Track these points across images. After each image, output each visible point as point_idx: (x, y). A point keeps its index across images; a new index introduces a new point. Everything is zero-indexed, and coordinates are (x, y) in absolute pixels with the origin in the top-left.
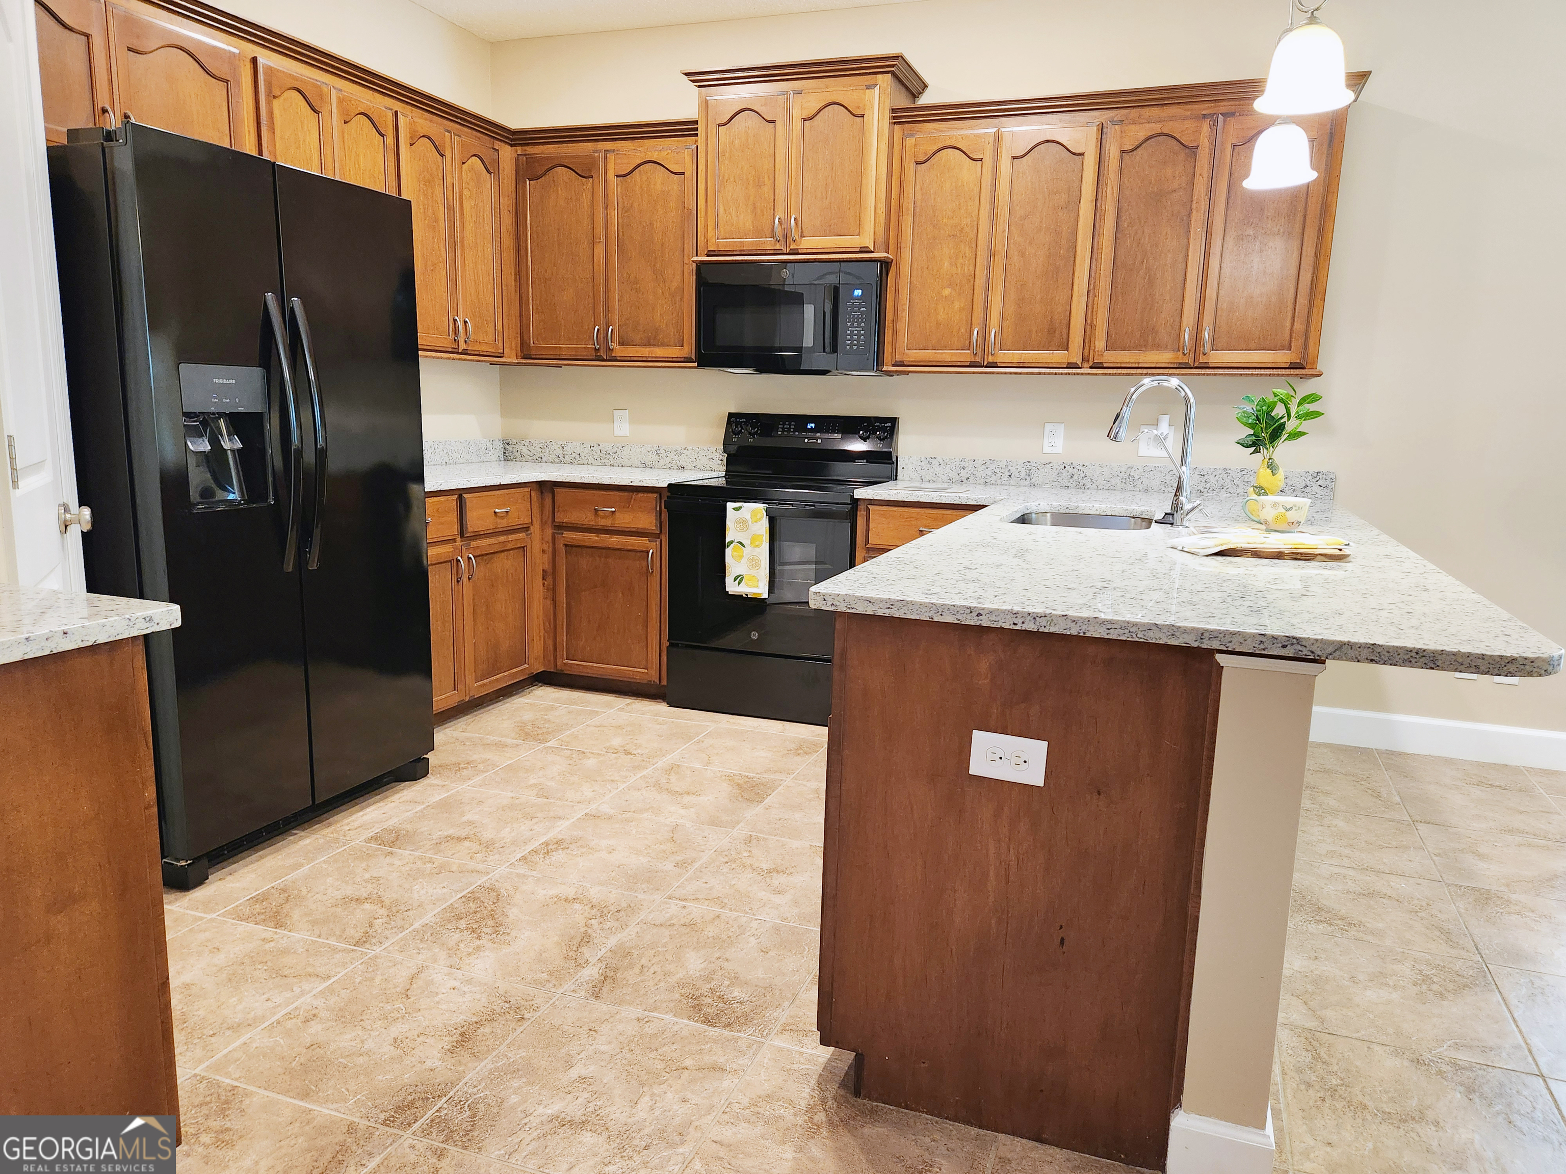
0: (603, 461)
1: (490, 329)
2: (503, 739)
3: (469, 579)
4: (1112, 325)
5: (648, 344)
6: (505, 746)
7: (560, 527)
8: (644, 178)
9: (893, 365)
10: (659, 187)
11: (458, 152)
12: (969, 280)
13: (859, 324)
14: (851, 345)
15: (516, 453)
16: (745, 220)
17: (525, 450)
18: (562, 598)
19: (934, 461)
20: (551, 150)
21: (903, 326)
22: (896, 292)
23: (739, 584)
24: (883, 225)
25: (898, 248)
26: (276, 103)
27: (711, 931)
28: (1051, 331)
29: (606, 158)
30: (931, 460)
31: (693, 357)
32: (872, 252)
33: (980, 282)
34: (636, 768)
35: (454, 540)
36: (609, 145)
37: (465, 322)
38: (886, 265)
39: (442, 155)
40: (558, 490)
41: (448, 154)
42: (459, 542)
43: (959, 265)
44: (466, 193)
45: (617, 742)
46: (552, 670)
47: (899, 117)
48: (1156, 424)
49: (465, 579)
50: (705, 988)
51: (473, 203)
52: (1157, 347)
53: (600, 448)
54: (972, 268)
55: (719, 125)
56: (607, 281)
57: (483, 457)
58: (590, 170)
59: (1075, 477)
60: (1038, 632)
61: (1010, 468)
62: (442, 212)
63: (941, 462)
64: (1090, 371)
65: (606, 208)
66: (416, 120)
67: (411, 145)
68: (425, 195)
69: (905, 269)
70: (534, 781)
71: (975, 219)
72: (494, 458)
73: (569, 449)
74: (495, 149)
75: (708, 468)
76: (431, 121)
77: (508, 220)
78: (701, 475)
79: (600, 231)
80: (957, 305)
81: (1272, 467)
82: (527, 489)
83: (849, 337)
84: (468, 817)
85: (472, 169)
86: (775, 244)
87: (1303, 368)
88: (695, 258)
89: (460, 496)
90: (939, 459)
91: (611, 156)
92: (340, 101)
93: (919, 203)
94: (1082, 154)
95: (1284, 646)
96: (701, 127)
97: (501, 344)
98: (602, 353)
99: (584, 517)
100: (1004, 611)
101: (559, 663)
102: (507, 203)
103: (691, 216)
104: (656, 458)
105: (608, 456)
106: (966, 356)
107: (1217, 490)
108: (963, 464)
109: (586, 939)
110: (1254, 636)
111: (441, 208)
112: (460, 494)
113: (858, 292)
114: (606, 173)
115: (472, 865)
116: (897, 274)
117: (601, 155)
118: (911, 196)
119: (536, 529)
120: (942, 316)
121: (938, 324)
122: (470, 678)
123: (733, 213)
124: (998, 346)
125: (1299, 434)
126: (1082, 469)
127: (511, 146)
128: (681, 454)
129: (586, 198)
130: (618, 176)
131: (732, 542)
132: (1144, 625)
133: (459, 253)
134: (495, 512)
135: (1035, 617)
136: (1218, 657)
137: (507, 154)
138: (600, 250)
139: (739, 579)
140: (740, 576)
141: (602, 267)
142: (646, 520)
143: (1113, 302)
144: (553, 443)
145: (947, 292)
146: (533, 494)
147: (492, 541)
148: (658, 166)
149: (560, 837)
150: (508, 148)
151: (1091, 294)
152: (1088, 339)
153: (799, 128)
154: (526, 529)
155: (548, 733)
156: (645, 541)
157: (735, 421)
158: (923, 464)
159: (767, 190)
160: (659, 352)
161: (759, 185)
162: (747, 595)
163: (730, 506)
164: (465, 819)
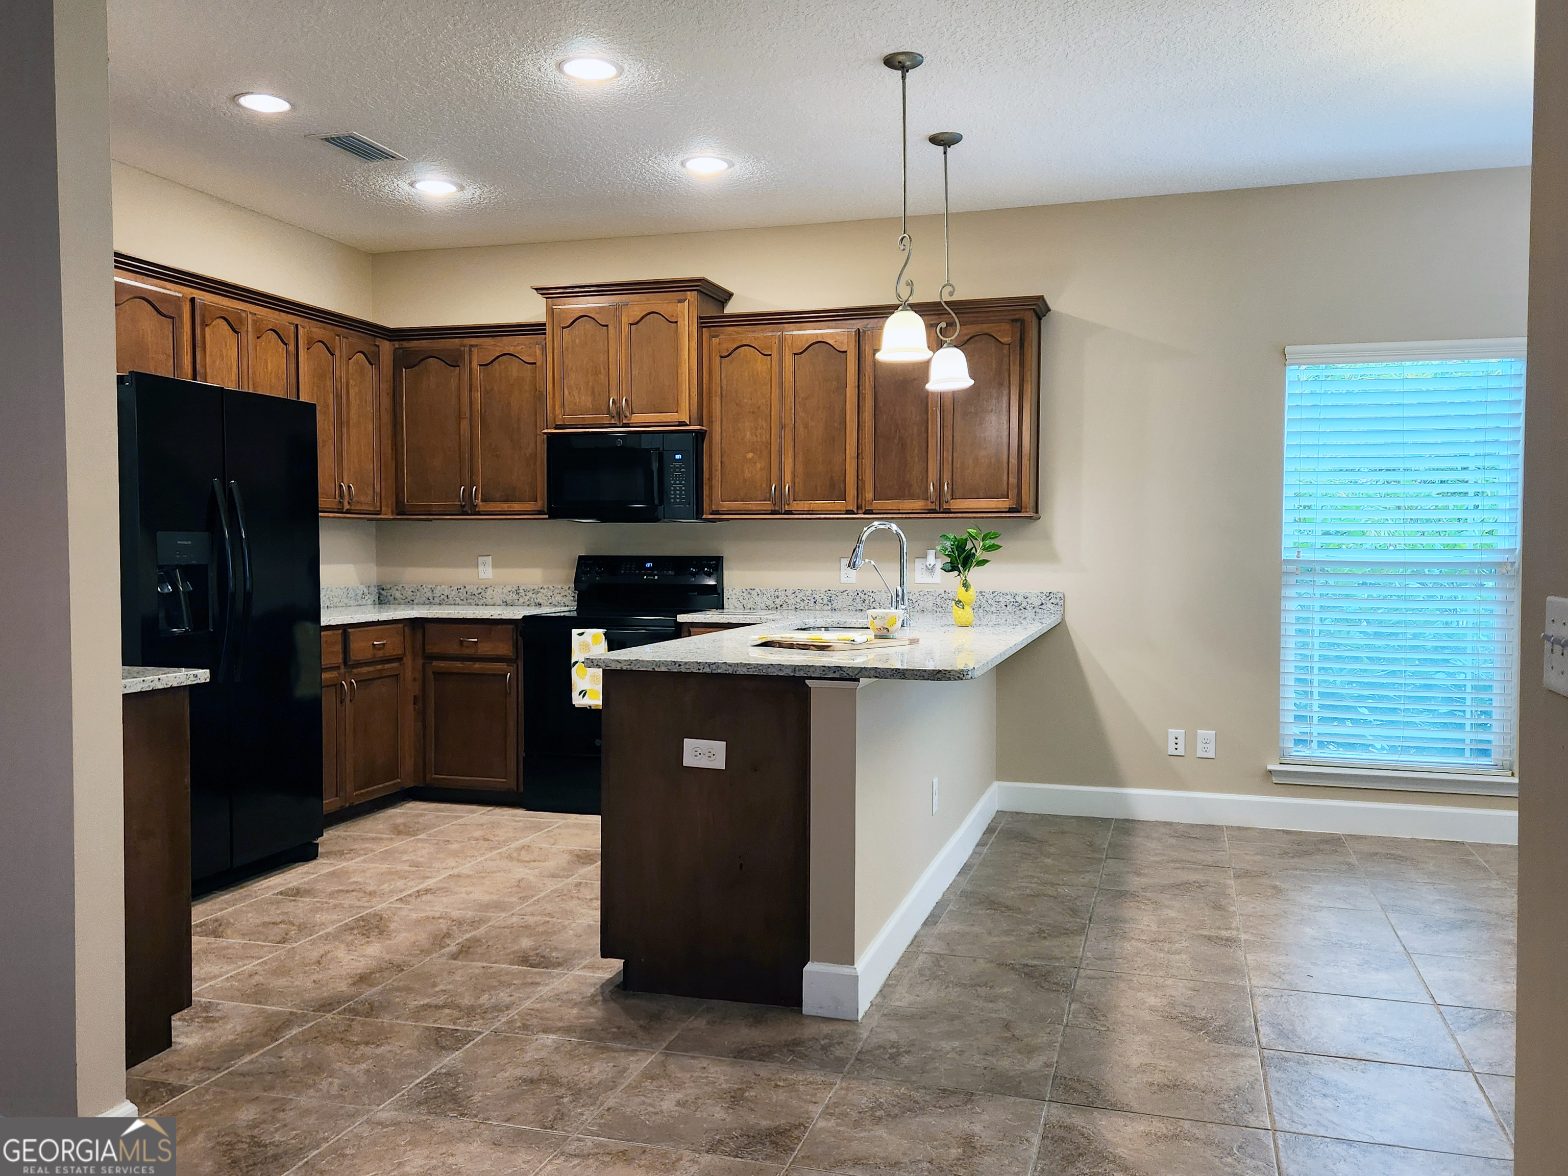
0: (469, 601)
1: (370, 492)
2: (378, 835)
3: (351, 701)
4: (877, 480)
5: (506, 501)
6: (381, 839)
7: (430, 658)
8: (503, 367)
9: (711, 514)
10: (515, 374)
11: (346, 350)
12: (766, 446)
13: (680, 481)
14: (675, 498)
15: (390, 598)
16: (585, 400)
17: (398, 595)
18: (431, 720)
19: (753, 592)
20: (424, 344)
21: (716, 482)
22: (711, 456)
23: (583, 696)
24: (696, 405)
25: (711, 422)
26: (207, 329)
27: (541, 929)
28: (832, 485)
29: (470, 351)
30: (751, 591)
31: (546, 510)
32: (687, 425)
33: (775, 448)
34: (492, 849)
35: (339, 668)
36: (473, 341)
37: (349, 487)
38: (700, 436)
39: (332, 355)
40: (427, 625)
41: (337, 353)
42: (342, 670)
43: (758, 435)
44: (352, 382)
45: (478, 833)
46: (422, 785)
47: (704, 323)
48: (925, 557)
49: (347, 700)
50: (532, 953)
51: (357, 389)
52: (912, 497)
53: (466, 590)
54: (768, 437)
55: (563, 328)
56: (471, 449)
57: (360, 602)
58: (457, 362)
59: (867, 602)
60: (712, 673)
61: (814, 595)
62: (331, 398)
63: (759, 592)
64: (863, 516)
65: (471, 390)
66: (314, 330)
67: (308, 349)
68: (318, 387)
69: (717, 437)
70: (406, 859)
71: (768, 399)
72: (369, 602)
73: (437, 593)
74: (376, 345)
75: (562, 604)
76: (324, 329)
77: (386, 402)
78: (553, 610)
79: (466, 409)
80: (758, 466)
81: (966, 585)
82: (401, 626)
83: (672, 492)
84: (355, 879)
85: (357, 362)
86: (611, 420)
87: (1020, 512)
88: (546, 431)
89: (345, 632)
90: (757, 590)
91: (475, 350)
92: (255, 322)
93: (724, 387)
94: (846, 352)
95: (835, 672)
96: (548, 328)
97: (378, 504)
98: (467, 509)
99: (452, 648)
100: (693, 662)
101: (428, 779)
102: (386, 387)
103: (539, 397)
104: (516, 597)
105: (473, 597)
106: (768, 505)
107: (976, 609)
108: (777, 593)
109: (448, 935)
110: (820, 667)
111: (331, 396)
112: (345, 628)
113: (678, 457)
114: (470, 363)
115: (358, 904)
116: (711, 442)
117: (467, 349)
118: (718, 382)
119: (408, 661)
120: (747, 475)
121: (745, 480)
122: (349, 787)
123: (576, 395)
124: (791, 498)
125: (984, 562)
126: (872, 594)
127: (390, 340)
128: (538, 592)
129: (453, 383)
130: (480, 365)
131: (576, 662)
132: (766, 665)
133: (345, 430)
134: (373, 644)
135: (709, 665)
136: (807, 681)
137: (386, 347)
138: (465, 424)
139: (583, 693)
140: (582, 691)
141: (468, 434)
142: (504, 648)
143: (876, 462)
144: (424, 587)
145: (750, 455)
146: (406, 628)
147: (371, 669)
148: (514, 358)
149: (428, 887)
150: (387, 343)
151: (860, 456)
152: (859, 490)
153: (627, 330)
154: (399, 659)
155: (418, 830)
156: (502, 666)
157: (585, 565)
158: (744, 594)
159: (602, 378)
160: (517, 507)
161: (596, 373)
162: (590, 707)
163: (575, 632)
164: (351, 880)
